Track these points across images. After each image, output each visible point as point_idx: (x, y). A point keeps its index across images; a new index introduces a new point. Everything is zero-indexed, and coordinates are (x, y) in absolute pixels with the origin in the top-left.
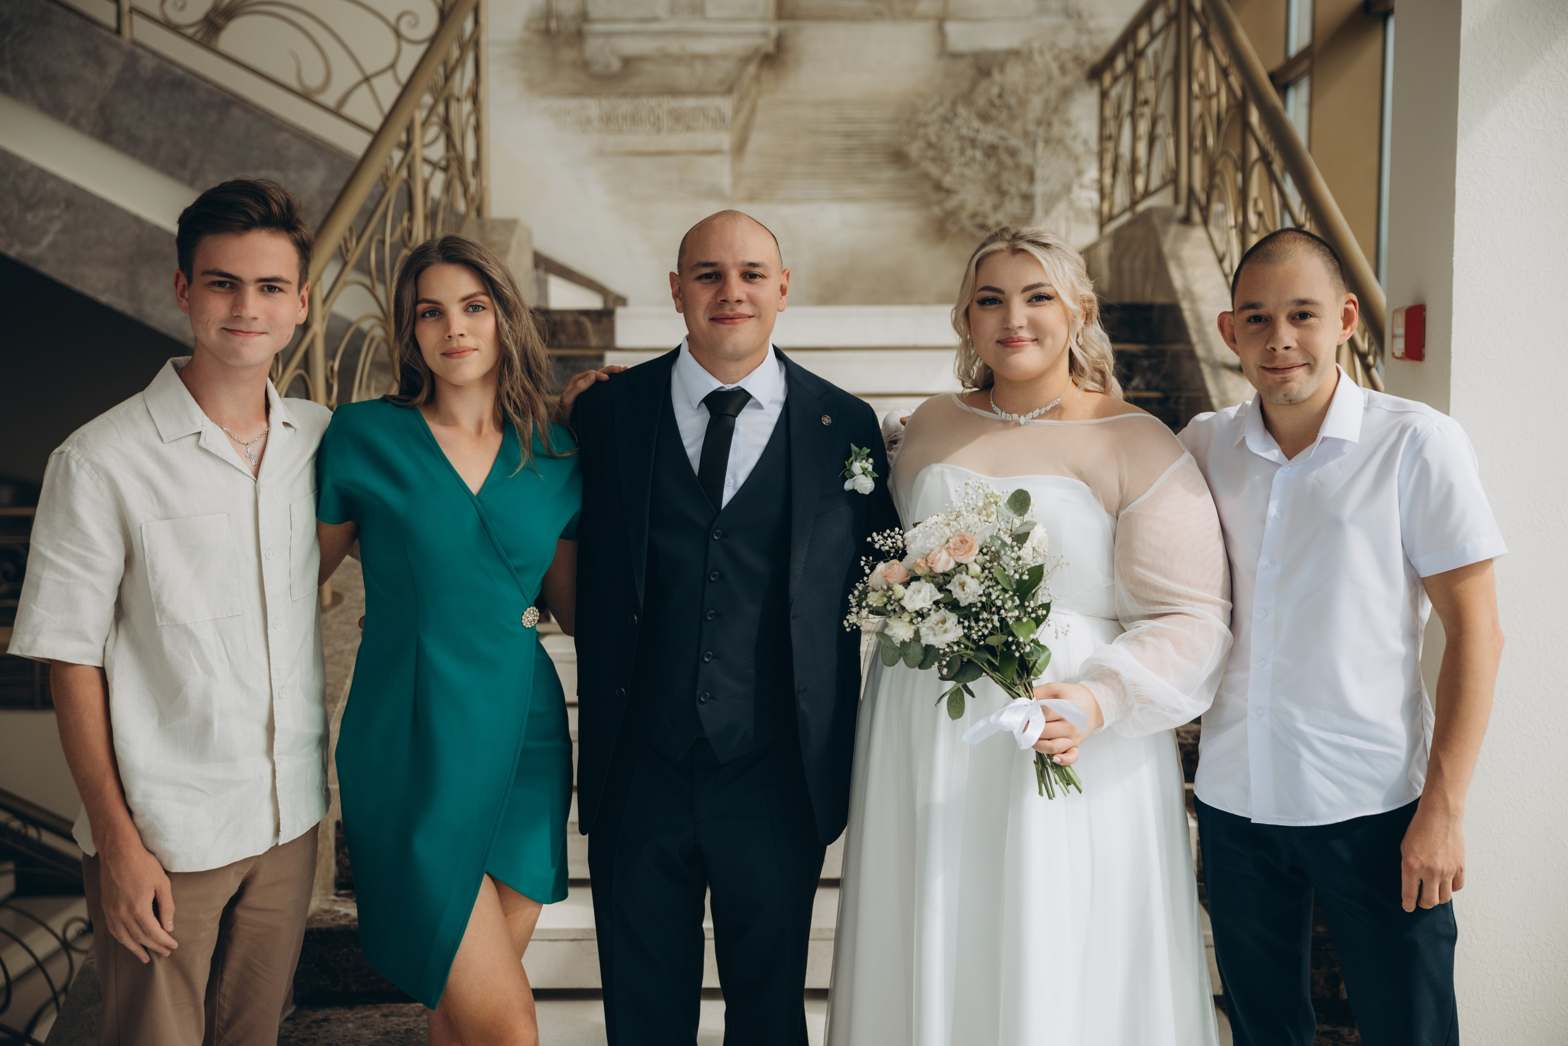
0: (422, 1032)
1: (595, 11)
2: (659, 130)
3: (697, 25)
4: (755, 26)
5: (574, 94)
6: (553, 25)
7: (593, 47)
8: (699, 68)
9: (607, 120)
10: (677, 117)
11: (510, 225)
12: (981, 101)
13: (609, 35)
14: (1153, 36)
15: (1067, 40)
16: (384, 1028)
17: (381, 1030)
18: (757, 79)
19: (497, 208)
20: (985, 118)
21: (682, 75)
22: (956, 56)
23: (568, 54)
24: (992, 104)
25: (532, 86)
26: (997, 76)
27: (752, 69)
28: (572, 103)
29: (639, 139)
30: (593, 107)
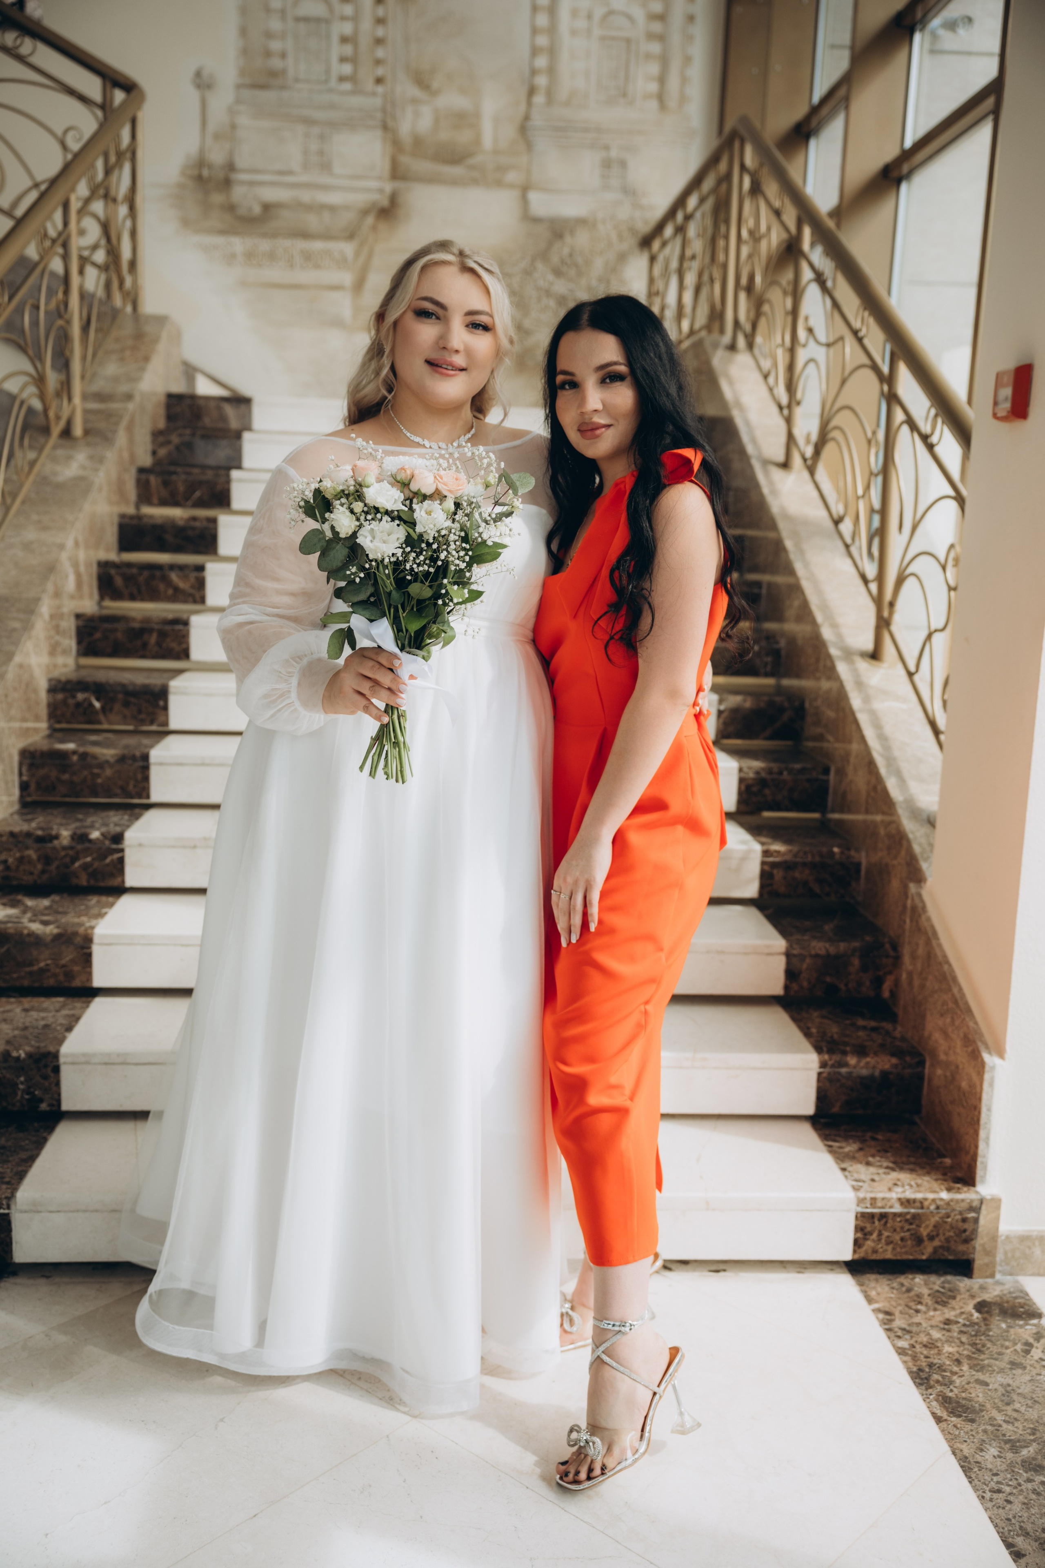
0: (59, 1028)
1: (241, 162)
2: (292, 266)
3: (325, 179)
4: (373, 184)
5: (223, 232)
6: (205, 173)
7: (238, 193)
8: (326, 216)
9: (250, 256)
10: (308, 257)
11: (161, 320)
12: (555, 259)
13: (252, 183)
14: (702, 200)
15: (624, 212)
16: (24, 1023)
17: (20, 1025)
18: (374, 228)
19: (150, 305)
20: (558, 273)
21: (312, 222)
22: (536, 220)
23: (217, 198)
24: (563, 262)
25: (185, 222)
26: (568, 239)
27: (370, 220)
28: (220, 240)
29: (275, 273)
30: (238, 244)
